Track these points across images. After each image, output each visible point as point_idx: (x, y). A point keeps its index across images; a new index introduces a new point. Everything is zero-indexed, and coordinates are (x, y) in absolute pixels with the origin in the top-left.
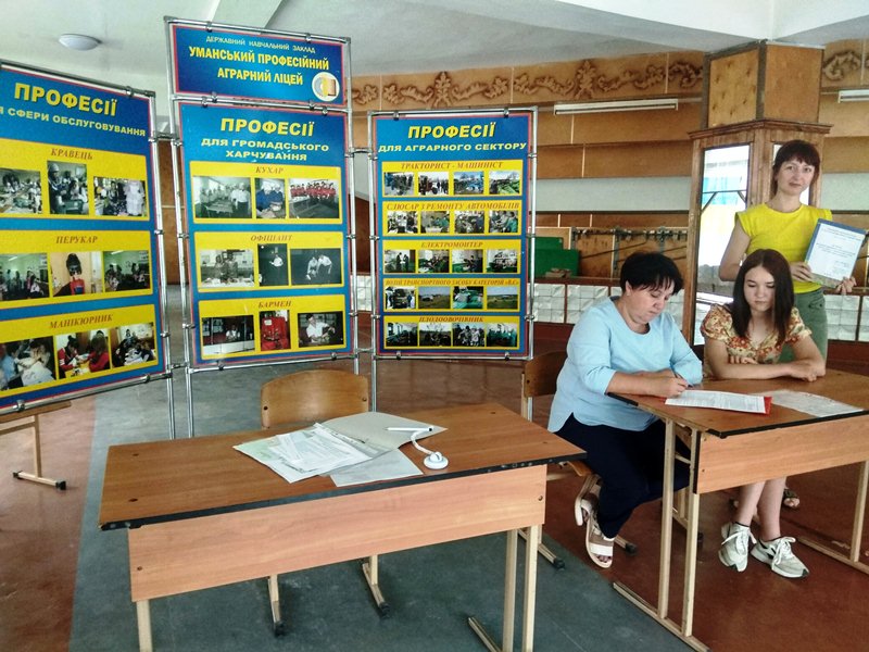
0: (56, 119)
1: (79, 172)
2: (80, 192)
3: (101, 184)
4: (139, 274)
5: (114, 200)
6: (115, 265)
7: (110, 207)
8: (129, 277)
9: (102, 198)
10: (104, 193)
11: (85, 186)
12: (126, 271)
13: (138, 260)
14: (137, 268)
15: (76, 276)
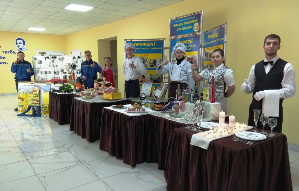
0: (142, 48)
1: (146, 58)
2: (146, 62)
3: (150, 61)
4: (158, 80)
5: (153, 64)
6: (152, 77)
7: (152, 65)
8: (155, 80)
9: (150, 63)
10: (151, 62)
11: (147, 61)
12: (155, 79)
13: (158, 77)
14: (158, 78)
15: (144, 79)
